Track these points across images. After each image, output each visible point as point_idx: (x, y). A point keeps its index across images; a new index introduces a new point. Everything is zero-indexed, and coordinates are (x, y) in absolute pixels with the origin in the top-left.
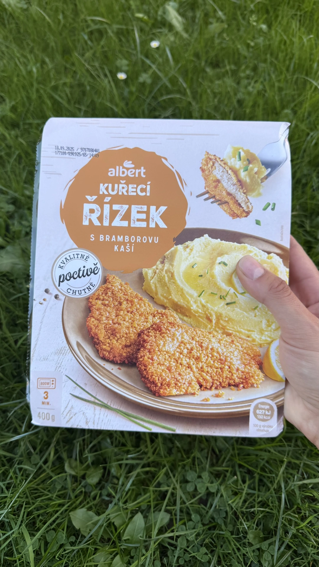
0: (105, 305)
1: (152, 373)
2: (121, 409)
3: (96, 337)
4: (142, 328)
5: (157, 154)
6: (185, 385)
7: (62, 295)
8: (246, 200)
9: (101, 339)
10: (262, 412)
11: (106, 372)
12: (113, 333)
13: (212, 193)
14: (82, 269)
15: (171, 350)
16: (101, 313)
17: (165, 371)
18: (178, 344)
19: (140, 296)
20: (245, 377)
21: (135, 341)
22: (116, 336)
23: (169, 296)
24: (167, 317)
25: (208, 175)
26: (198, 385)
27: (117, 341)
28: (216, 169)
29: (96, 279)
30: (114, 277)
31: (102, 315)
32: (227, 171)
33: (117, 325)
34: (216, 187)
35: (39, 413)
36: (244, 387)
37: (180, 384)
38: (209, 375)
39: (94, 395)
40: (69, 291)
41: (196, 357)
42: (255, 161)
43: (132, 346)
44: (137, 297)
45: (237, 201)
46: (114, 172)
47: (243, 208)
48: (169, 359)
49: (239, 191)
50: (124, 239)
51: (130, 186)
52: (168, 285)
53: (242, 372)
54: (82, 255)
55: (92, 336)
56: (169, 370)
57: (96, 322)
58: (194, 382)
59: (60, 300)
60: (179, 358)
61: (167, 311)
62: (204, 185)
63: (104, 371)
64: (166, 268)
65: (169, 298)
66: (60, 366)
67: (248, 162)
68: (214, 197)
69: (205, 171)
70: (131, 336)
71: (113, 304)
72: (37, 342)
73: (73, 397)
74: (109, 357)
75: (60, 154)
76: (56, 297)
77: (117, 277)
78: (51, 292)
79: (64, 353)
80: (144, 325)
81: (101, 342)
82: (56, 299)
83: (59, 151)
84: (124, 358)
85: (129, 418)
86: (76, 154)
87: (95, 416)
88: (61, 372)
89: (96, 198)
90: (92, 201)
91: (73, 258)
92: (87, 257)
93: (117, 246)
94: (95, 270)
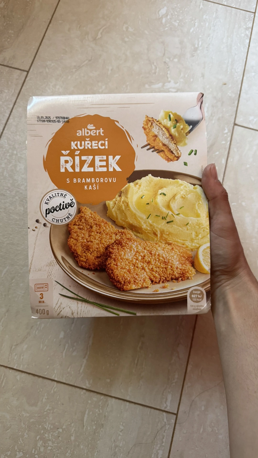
1: (117, 275)
2: (97, 302)
3: (76, 252)
4: (108, 243)
5: (111, 118)
6: (141, 282)
7: (49, 224)
8: (177, 148)
9: (79, 253)
10: (196, 296)
12: (87, 248)
13: (152, 145)
14: (62, 204)
15: (130, 257)
16: (78, 235)
17: (127, 273)
18: (134, 253)
19: (106, 221)
20: (183, 273)
21: (104, 253)
22: (90, 250)
23: (126, 220)
24: (125, 235)
25: (148, 132)
26: (150, 281)
27: (91, 254)
28: (154, 127)
29: (73, 211)
30: (86, 209)
31: (79, 236)
32: (162, 129)
33: (90, 242)
34: (155, 140)
36: (182, 280)
37: (137, 281)
38: (158, 273)
39: (77, 294)
40: (54, 220)
41: (147, 261)
42: (181, 121)
43: (102, 257)
44: (103, 222)
45: (170, 149)
46: (81, 133)
47: (174, 154)
48: (129, 265)
49: (171, 142)
50: (91, 180)
51: (93, 142)
52: (125, 212)
53: (181, 269)
54: (61, 194)
55: (72, 252)
56: (129, 272)
57: (74, 241)
58: (147, 279)
59: (47, 227)
60: (136, 263)
61: (125, 230)
63: (83, 276)
64: (122, 200)
65: (126, 221)
66: (50, 275)
67: (176, 122)
68: (153, 147)
69: (146, 129)
70: (100, 250)
71: (86, 228)
72: (33, 258)
73: (61, 296)
74: (85, 266)
75: (41, 121)
76: (45, 225)
77: (88, 208)
78: (40, 221)
79: (53, 265)
80: (110, 242)
81: (79, 256)
82: (44, 227)
83: (40, 120)
84: (97, 266)
85: (103, 307)
86: (53, 121)
87: (78, 309)
88: (52, 279)
89: (69, 152)
90: (66, 154)
91: (55, 196)
92: (65, 195)
93: (87, 186)
94: (72, 204)
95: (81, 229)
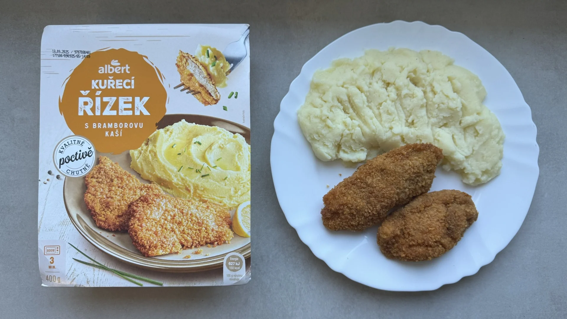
0: (99, 182)
1: (142, 237)
2: (116, 269)
3: (93, 210)
4: (131, 200)
5: (140, 53)
6: (169, 246)
7: (63, 176)
8: (215, 90)
9: (97, 211)
10: (233, 264)
11: (103, 239)
12: (107, 206)
13: (187, 85)
14: (79, 153)
15: (157, 217)
16: (96, 189)
17: (153, 236)
18: (163, 212)
19: (129, 174)
20: (219, 236)
21: (126, 211)
22: (110, 208)
23: (153, 172)
24: (152, 190)
25: (183, 70)
26: (181, 245)
27: (111, 212)
28: (189, 65)
29: (91, 161)
30: (105, 159)
31: (97, 191)
32: (199, 66)
33: (110, 198)
34: (190, 80)
35: (47, 276)
36: (218, 244)
37: (165, 246)
38: (190, 236)
39: (94, 259)
40: (68, 171)
41: (178, 222)
42: (221, 58)
43: (124, 216)
44: (126, 174)
45: (208, 91)
46: (103, 70)
47: (212, 96)
48: (156, 225)
49: (209, 83)
50: (113, 125)
51: (117, 81)
52: (152, 163)
53: (217, 232)
55: (89, 209)
56: (156, 235)
57: (92, 197)
58: (177, 243)
60: (164, 224)
61: (152, 184)
62: (180, 78)
63: (101, 238)
64: (149, 149)
65: (153, 174)
66: (63, 236)
67: (215, 59)
68: (189, 88)
69: (180, 67)
70: (122, 208)
71: (105, 181)
72: (43, 216)
73: (75, 261)
74: (104, 226)
75: (57, 56)
76: (58, 177)
77: (108, 158)
78: (53, 173)
79: (66, 224)
80: (133, 198)
81: (97, 214)
82: (57, 179)
83: (56, 54)
84: (118, 226)
85: (123, 276)
86: (71, 56)
87: (94, 276)
88: (64, 240)
89: (89, 93)
90: (85, 95)
91: (71, 143)
92: (83, 142)
93: (108, 132)
94: (90, 153)
95: (99, 183)
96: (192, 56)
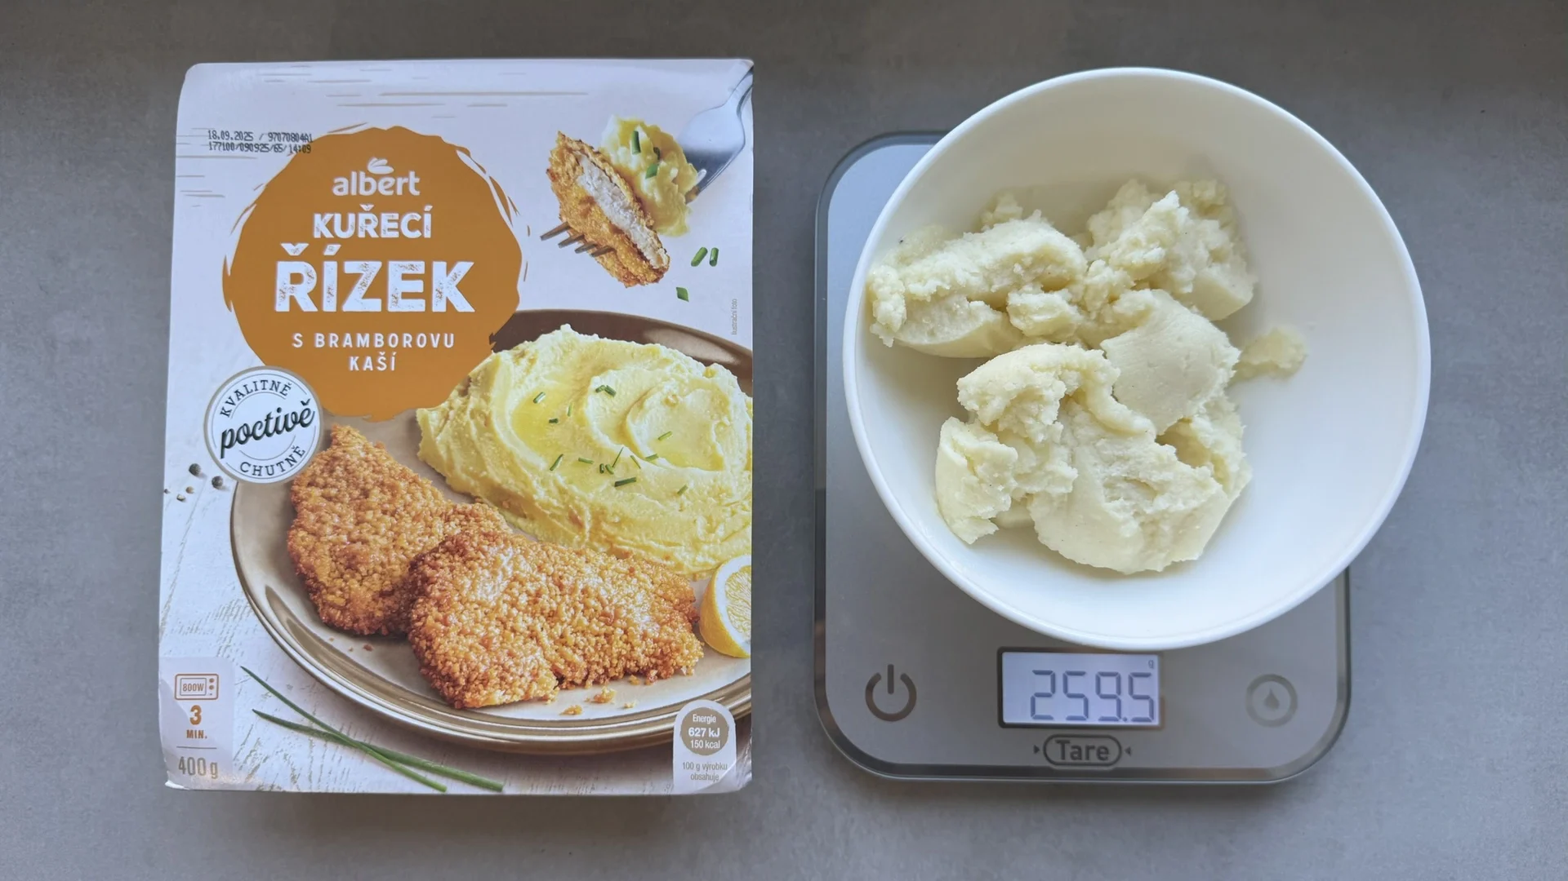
0: (329, 499)
1: (445, 654)
2: (373, 743)
3: (312, 575)
4: (419, 549)
5: (447, 140)
6: (523, 680)
7: (230, 479)
8: (656, 242)
9: (323, 579)
10: (701, 733)
11: (337, 658)
12: (350, 563)
13: (577, 228)
14: (274, 415)
15: (491, 597)
16: (320, 517)
17: (477, 649)
18: (505, 583)
19: (413, 475)
20: (662, 652)
21: (404, 580)
22: (357, 570)
23: (481, 472)
24: (477, 521)
25: (566, 187)
26: (554, 678)
27: (361, 582)
28: (583, 172)
29: (307, 438)
31: (324, 523)
32: (610, 177)
33: (359, 544)
34: (585, 214)
35: (182, 760)
36: (659, 676)
37: (511, 678)
38: (580, 652)
39: (310, 712)
40: (245, 467)
41: (547, 611)
42: (672, 153)
43: (397, 594)
44: (404, 477)
45: (635, 246)
46: (345, 186)
47: (647, 261)
48: (486, 621)
49: (639, 223)
50: (372, 340)
51: (385, 217)
52: (478, 444)
53: (655, 641)
54: (274, 382)
55: (301, 574)
56: (487, 647)
57: (310, 539)
58: (545, 672)
59: (224, 489)
60: (509, 616)
61: (477, 506)
62: (558, 211)
63: (331, 654)
64: (471, 406)
65: (481, 476)
66: (228, 646)
67: (656, 156)
68: (582, 237)
69: (559, 178)
70: (394, 571)
71: (348, 496)
72: (173, 590)
73: (259, 717)
74: (342, 622)
75: (222, 147)
76: (216, 483)
77: (355, 431)
78: (202, 471)
79: (236, 615)
80: (425, 543)
81: (322, 587)
82: (215, 489)
83: (216, 142)
84: (379, 622)
85: (393, 763)
86: (258, 148)
87: (312, 762)
88: (231, 659)
89: (306, 249)
90: (296, 254)
91: (254, 389)
92: (286, 386)
93: (357, 358)
94: (305, 415)
95: (330, 501)
96: (592, 148)
